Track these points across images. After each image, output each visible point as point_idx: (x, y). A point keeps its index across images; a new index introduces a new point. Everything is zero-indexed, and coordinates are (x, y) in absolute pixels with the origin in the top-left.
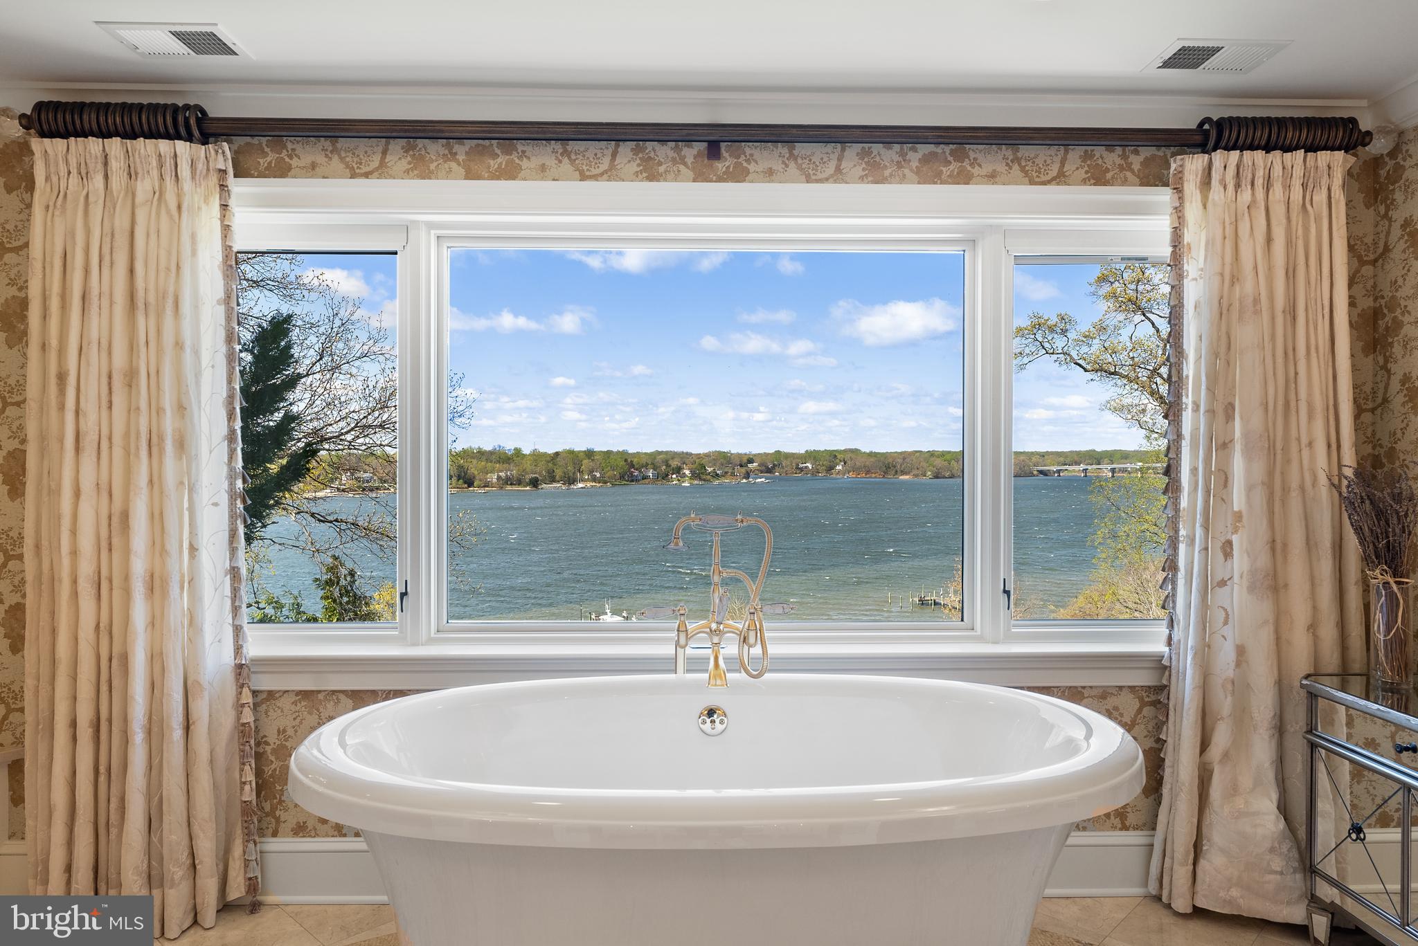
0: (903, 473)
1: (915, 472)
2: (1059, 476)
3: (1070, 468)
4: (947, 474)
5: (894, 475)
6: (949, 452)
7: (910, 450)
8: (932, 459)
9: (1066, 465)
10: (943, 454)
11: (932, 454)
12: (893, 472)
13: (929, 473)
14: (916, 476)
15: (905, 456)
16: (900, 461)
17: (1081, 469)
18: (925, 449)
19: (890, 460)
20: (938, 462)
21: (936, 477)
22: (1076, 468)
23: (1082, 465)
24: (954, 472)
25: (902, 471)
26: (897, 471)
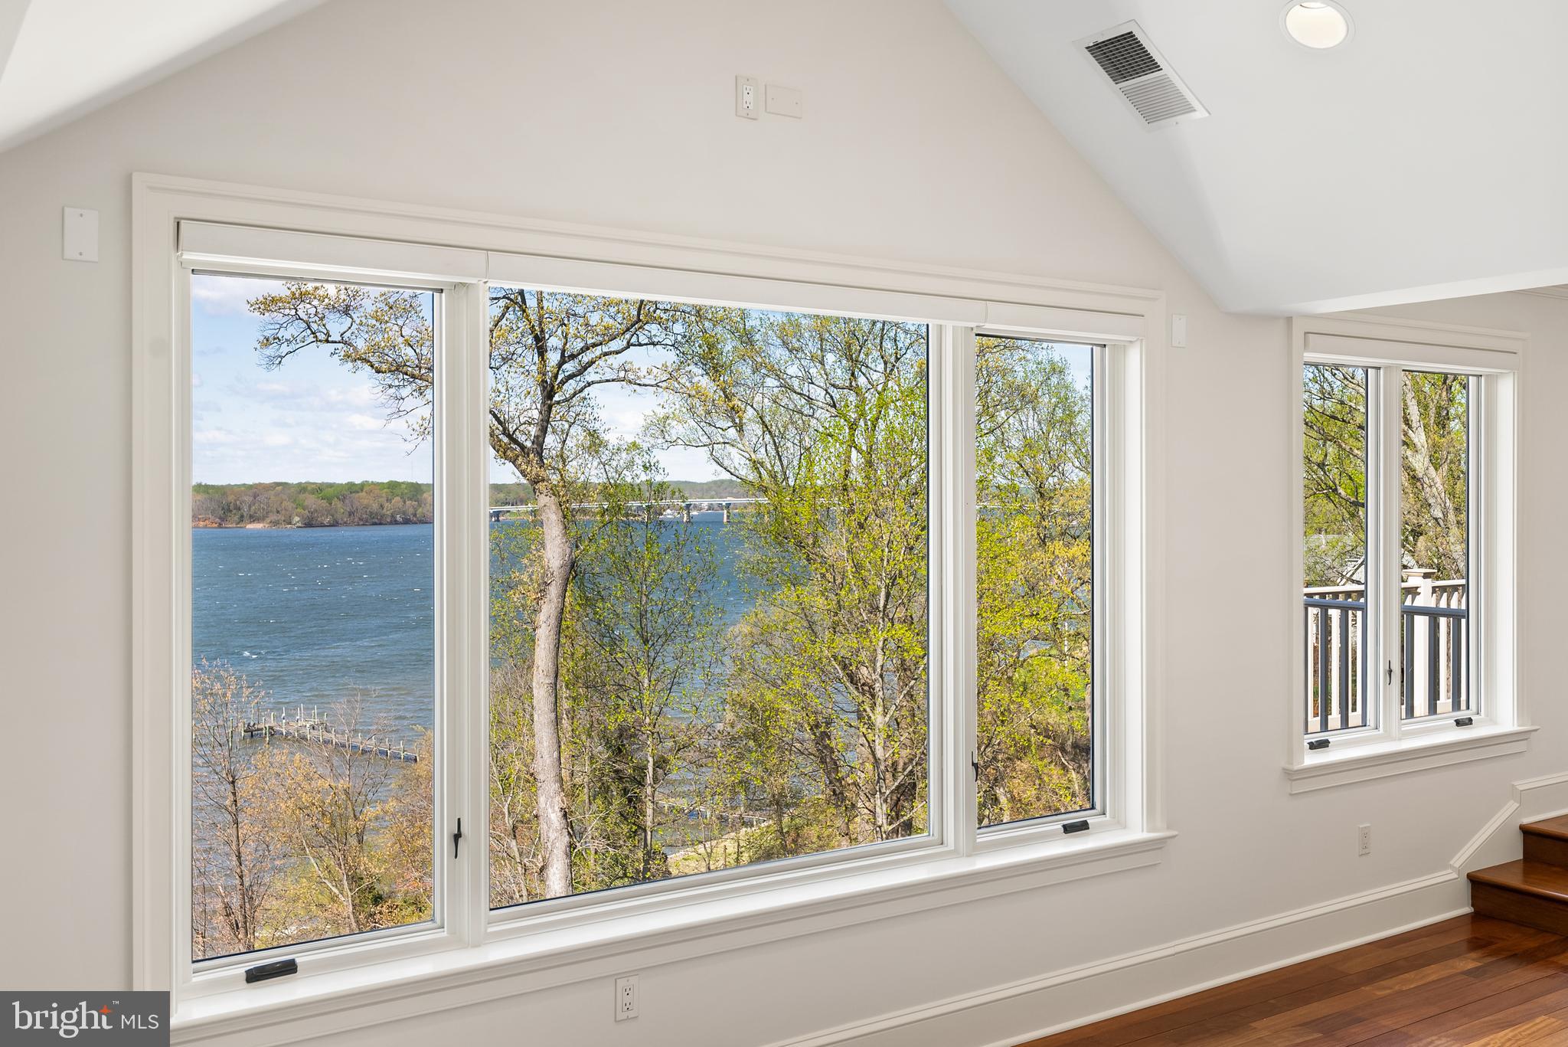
0: (253, 519)
1: (273, 517)
2: (498, 520)
3: (513, 509)
4: (326, 521)
5: (238, 523)
6: (331, 485)
7: (268, 480)
8: (302, 496)
9: (507, 504)
10: (319, 489)
11: (302, 488)
12: (236, 518)
13: (297, 519)
14: (276, 523)
15: (256, 491)
16: (248, 499)
17: (529, 509)
18: (293, 480)
19: (231, 498)
20: (311, 501)
21: (309, 524)
22: (522, 508)
23: (529, 505)
24: (338, 516)
25: (251, 516)
26: (242, 516)
